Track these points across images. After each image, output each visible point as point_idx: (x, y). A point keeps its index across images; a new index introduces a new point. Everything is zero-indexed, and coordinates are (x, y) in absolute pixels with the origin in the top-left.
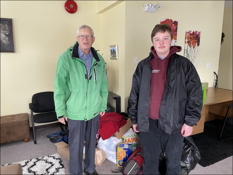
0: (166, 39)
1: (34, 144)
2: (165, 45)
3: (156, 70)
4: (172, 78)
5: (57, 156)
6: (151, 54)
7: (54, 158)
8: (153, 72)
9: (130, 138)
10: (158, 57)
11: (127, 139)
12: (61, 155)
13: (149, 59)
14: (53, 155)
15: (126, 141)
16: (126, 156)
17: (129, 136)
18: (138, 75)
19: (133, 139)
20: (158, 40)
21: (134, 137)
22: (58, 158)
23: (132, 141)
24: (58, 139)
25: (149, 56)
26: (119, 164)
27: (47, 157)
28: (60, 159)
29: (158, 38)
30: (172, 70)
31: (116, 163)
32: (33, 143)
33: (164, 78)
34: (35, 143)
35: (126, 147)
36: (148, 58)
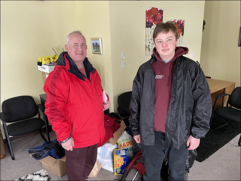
0: (169, 40)
1: (13, 161)
2: (169, 47)
3: (159, 76)
4: (178, 85)
5: (43, 172)
6: (153, 57)
7: (41, 176)
8: (156, 78)
9: (125, 142)
10: (162, 60)
11: (122, 143)
12: (48, 171)
13: (151, 63)
14: (38, 173)
15: (121, 145)
16: (124, 163)
17: (124, 139)
18: (139, 80)
19: (128, 143)
20: (160, 42)
21: (129, 141)
22: (45, 175)
23: (128, 145)
24: (43, 154)
25: (151, 59)
26: (116, 172)
27: (32, 176)
28: (47, 176)
29: (161, 39)
30: (179, 76)
31: (113, 171)
32: (10, 159)
33: (168, 85)
34: (13, 159)
35: (123, 153)
36: (149, 61)
